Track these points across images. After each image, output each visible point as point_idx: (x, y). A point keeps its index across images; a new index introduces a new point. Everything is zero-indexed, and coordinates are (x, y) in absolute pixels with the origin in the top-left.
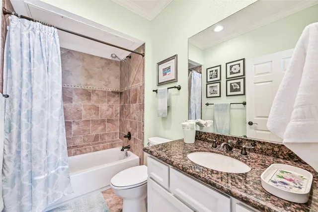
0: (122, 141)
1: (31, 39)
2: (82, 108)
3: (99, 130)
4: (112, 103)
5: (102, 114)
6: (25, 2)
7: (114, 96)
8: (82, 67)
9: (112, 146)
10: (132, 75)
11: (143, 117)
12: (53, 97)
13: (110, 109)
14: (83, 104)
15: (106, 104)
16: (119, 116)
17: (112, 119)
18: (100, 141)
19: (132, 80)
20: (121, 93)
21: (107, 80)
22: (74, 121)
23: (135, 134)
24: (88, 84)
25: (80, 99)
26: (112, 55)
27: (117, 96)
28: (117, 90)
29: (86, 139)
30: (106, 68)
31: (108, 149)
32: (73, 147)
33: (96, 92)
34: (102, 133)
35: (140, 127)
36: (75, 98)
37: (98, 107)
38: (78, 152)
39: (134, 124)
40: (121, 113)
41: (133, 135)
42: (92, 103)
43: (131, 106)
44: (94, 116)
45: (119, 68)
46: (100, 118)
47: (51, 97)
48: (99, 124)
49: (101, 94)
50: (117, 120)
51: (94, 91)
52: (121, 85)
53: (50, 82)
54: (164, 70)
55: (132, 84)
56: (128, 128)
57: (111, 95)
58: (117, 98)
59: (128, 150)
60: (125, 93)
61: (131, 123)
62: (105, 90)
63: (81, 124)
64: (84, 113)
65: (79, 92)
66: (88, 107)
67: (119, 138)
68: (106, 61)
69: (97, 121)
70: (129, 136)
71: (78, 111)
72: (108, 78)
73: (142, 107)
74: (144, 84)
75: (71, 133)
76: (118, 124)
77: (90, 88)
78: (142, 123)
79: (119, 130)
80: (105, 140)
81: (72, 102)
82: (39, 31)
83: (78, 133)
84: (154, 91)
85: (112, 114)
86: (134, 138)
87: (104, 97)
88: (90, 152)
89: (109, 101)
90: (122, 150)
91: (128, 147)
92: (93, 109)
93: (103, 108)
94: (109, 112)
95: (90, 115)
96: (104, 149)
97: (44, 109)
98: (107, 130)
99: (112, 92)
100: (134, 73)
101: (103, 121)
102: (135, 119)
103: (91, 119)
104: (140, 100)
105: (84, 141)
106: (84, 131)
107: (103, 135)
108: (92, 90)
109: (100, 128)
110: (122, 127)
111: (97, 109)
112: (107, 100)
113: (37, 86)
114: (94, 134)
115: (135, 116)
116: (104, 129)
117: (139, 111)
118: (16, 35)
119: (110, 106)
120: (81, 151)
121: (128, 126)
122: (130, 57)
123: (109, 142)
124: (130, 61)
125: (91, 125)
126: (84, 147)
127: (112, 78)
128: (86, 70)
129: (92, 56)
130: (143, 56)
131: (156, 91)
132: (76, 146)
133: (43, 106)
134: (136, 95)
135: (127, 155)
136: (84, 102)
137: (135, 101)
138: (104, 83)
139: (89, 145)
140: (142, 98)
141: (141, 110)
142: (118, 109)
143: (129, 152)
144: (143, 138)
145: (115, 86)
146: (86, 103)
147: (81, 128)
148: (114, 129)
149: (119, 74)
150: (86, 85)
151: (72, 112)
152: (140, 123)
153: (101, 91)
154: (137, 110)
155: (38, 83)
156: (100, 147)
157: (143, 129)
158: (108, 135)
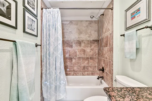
0: (99, 72)
1: (50, 17)
2: (77, 51)
3: (85, 63)
4: (92, 47)
5: (87, 54)
6: (48, 1)
7: (94, 43)
8: (77, 28)
9: (92, 74)
10: (104, 27)
11: (112, 57)
12: (58, 45)
13: (92, 51)
14: (77, 48)
15: (89, 48)
16: (97, 55)
17: (93, 58)
18: (86, 70)
19: (104, 30)
20: (98, 41)
21: (90, 34)
22: (73, 58)
23: (107, 69)
24: (80, 37)
25: (76, 46)
26: (91, 16)
27: (96, 43)
28: (95, 39)
29: (79, 67)
30: (89, 26)
31: (90, 75)
32: (73, 71)
33: (84, 41)
34: (87, 65)
35: (110, 65)
36: (74, 45)
37: (85, 50)
38: (75, 74)
39: (106, 62)
40: (99, 54)
41: (105, 69)
42: (82, 48)
43: (104, 49)
44: (83, 55)
45: (97, 25)
46: (86, 57)
47: (57, 45)
48: (85, 60)
49: (86, 42)
50: (96, 58)
51: (82, 41)
52: (98, 35)
53: (56, 37)
54: (132, 14)
55: (105, 34)
56: (102, 64)
57: (92, 43)
58: (96, 44)
59: (102, 79)
60: (101, 41)
61: (104, 61)
62: (89, 39)
63: (77, 59)
64: (78, 53)
65: (75, 42)
66: (79, 50)
67: (97, 70)
68: (89, 22)
69: (85, 58)
70: (103, 70)
71: (75, 52)
72: (90, 32)
73: (111, 50)
74: (112, 32)
75: (72, 64)
76: (97, 60)
77: (80, 39)
78: (111, 62)
79: (97, 64)
80: (89, 69)
81: (72, 48)
82: (52, 12)
83: (75, 64)
84: (121, 36)
85: (93, 54)
86: (106, 72)
87: (88, 44)
88: (80, 75)
89: (91, 46)
90: (98, 79)
91: (102, 78)
92: (82, 51)
93: (87, 51)
94: (91, 53)
95: (81, 55)
96: (88, 75)
97: (54, 51)
98: (90, 64)
99: (93, 40)
100: (106, 25)
101: (88, 58)
102: (106, 59)
103: (81, 57)
104: (110, 44)
105: (78, 68)
106: (78, 63)
107: (88, 66)
108: (82, 40)
109: (86, 62)
110: (99, 63)
111: (84, 51)
112: (89, 46)
113: (52, 40)
114: (83, 65)
115: (107, 56)
116: (88, 63)
117: (109, 53)
118: (45, 17)
119: (91, 49)
120: (76, 74)
121: (102, 63)
122: (103, 15)
123: (91, 71)
124: (103, 17)
125: (81, 60)
126: (77, 72)
127: (93, 32)
128: (79, 30)
129: (82, 21)
130: (112, 10)
131: (124, 35)
132: (74, 71)
133: (54, 50)
134: (107, 41)
135: (101, 82)
136: (78, 47)
137: (106, 45)
138: (88, 35)
139: (80, 71)
140: (111, 43)
141: (111, 52)
142: (97, 51)
143: (103, 81)
144: (113, 73)
145: (94, 36)
146: (79, 48)
147: (76, 61)
148: (94, 63)
149: (97, 29)
150: (79, 38)
151: (72, 53)
152: (110, 62)
153: (87, 40)
154: (108, 52)
155: (52, 38)
156: (86, 73)
157: (112, 67)
158: (91, 67)
